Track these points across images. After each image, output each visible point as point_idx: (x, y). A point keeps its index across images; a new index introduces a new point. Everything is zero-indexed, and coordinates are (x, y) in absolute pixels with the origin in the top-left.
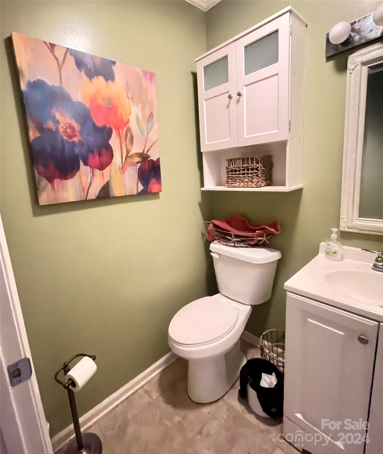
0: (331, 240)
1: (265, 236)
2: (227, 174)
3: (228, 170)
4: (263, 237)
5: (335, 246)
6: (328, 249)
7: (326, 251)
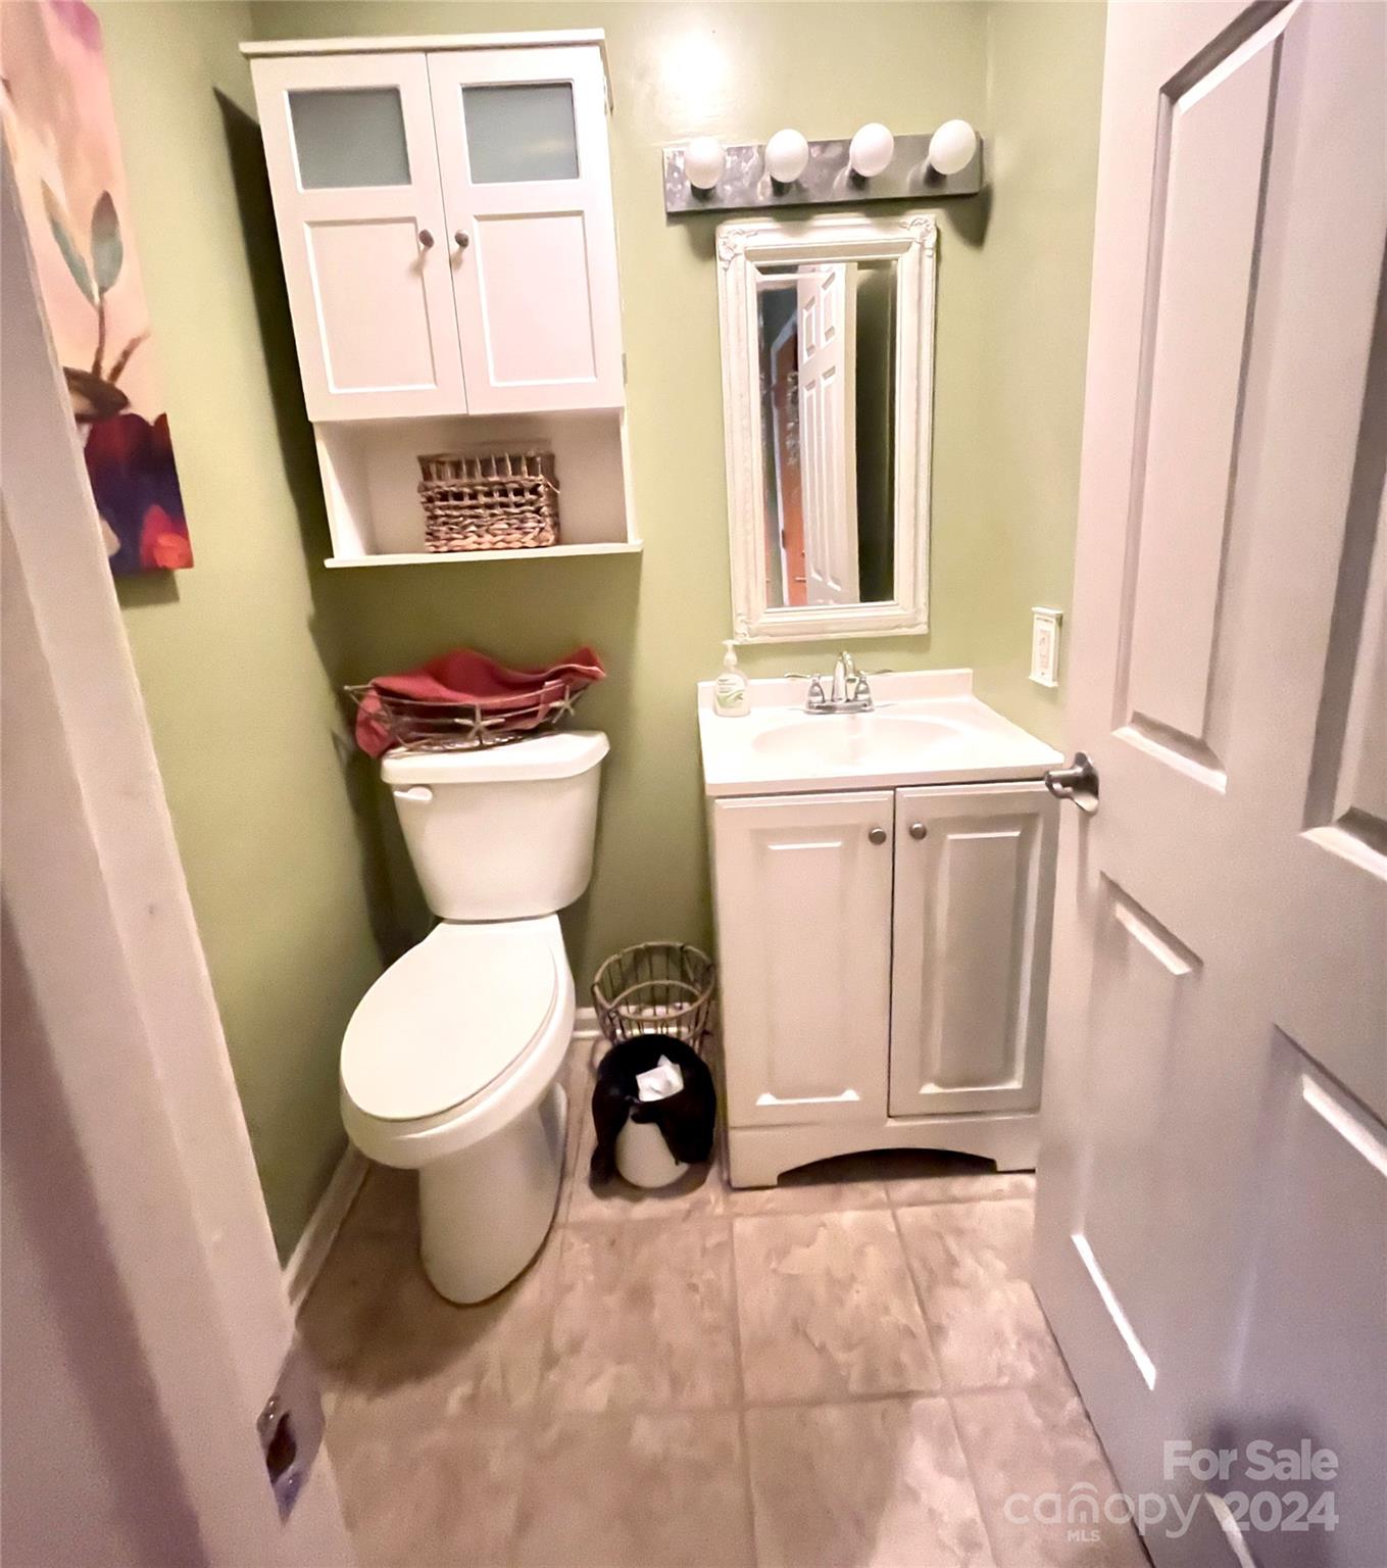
0: (727, 670)
1: (567, 695)
2: (427, 509)
3: (430, 493)
4: (562, 698)
5: (736, 681)
6: (722, 692)
7: (719, 699)
